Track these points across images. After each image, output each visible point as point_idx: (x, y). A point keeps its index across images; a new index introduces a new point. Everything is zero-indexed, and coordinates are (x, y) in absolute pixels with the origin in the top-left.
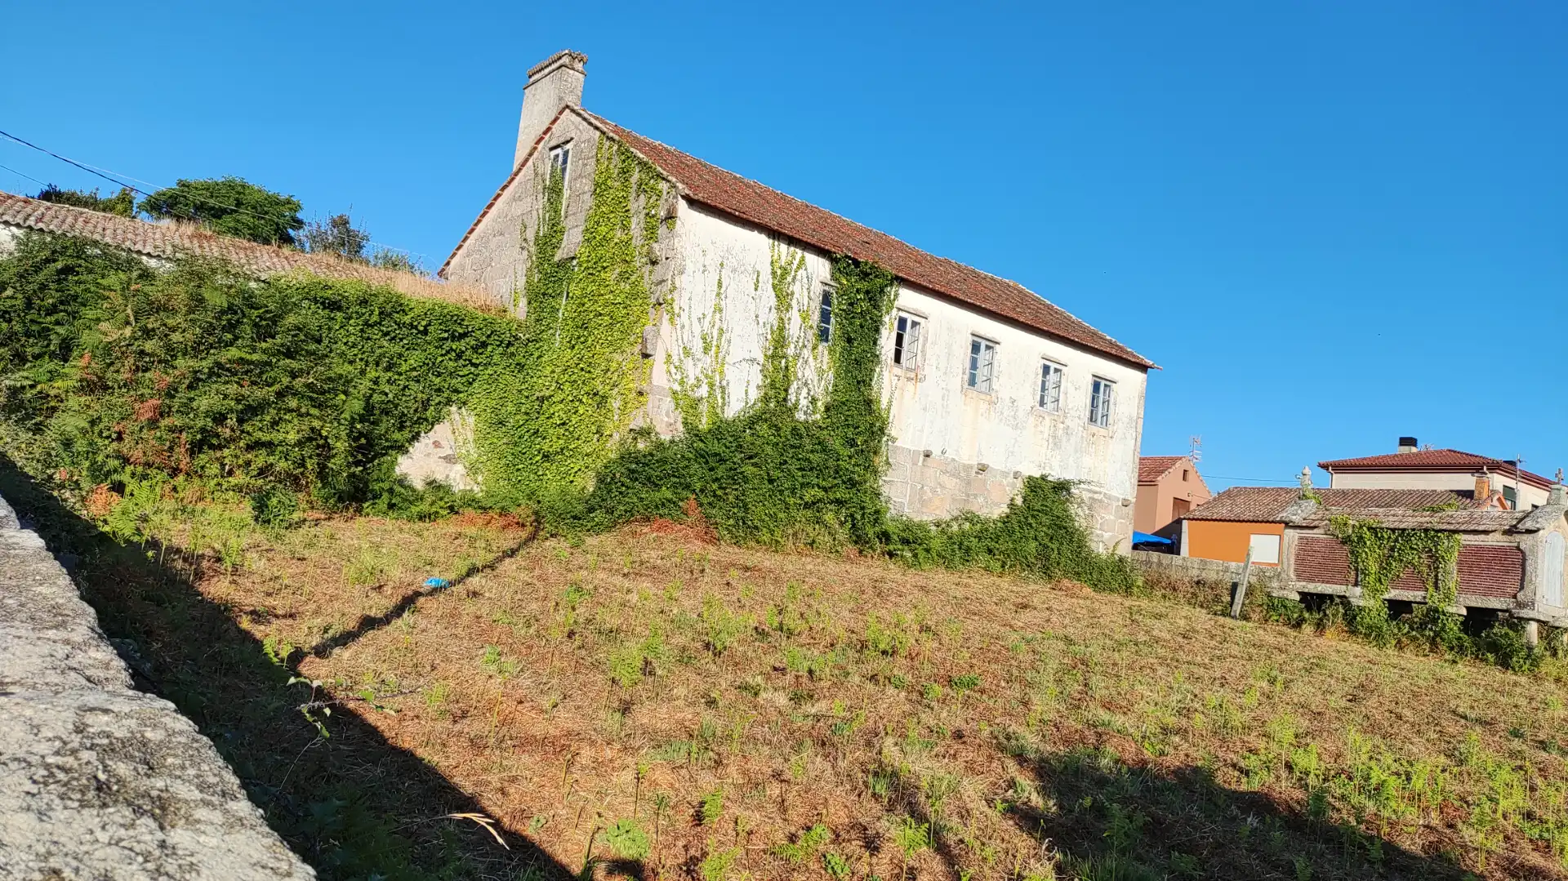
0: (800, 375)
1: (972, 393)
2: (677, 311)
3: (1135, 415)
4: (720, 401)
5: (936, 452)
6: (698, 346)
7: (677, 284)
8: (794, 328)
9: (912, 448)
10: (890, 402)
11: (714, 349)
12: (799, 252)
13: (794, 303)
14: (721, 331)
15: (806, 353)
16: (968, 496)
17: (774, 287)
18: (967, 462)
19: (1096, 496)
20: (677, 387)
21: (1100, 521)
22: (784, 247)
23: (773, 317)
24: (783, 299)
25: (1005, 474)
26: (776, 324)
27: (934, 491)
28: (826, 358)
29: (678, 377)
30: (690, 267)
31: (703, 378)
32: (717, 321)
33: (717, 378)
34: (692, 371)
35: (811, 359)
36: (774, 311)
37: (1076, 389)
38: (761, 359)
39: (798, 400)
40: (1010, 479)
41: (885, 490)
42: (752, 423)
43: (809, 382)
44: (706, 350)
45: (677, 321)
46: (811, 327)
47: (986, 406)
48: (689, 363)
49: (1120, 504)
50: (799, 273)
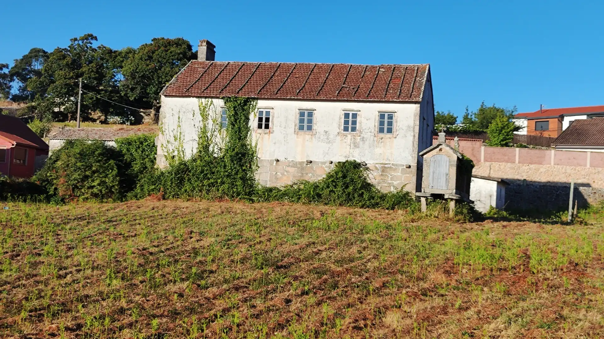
0: (214, 141)
1: (301, 132)
2: (164, 130)
3: (412, 124)
4: (182, 156)
5: (281, 159)
6: (172, 139)
7: (163, 121)
8: (210, 125)
9: (270, 159)
10: (257, 144)
11: (178, 139)
12: (210, 100)
13: (209, 117)
14: (181, 133)
15: (216, 133)
16: (303, 174)
17: (201, 113)
18: (300, 161)
19: (386, 166)
20: (166, 154)
21: (390, 177)
22: (203, 100)
23: (201, 124)
24: (205, 117)
25: (324, 163)
26: (202, 126)
27: (283, 174)
28: (225, 133)
29: (166, 151)
30: (167, 115)
31: (175, 149)
32: (179, 130)
33: (180, 148)
34: (171, 148)
35: (218, 135)
36: (201, 122)
37: (367, 120)
38: (198, 139)
39: (213, 150)
40: (328, 164)
41: (257, 177)
42: (194, 160)
43: (218, 143)
44: (176, 140)
45: (164, 133)
46: (217, 124)
47: (310, 136)
48: (169, 145)
49: (405, 167)
50: (211, 107)
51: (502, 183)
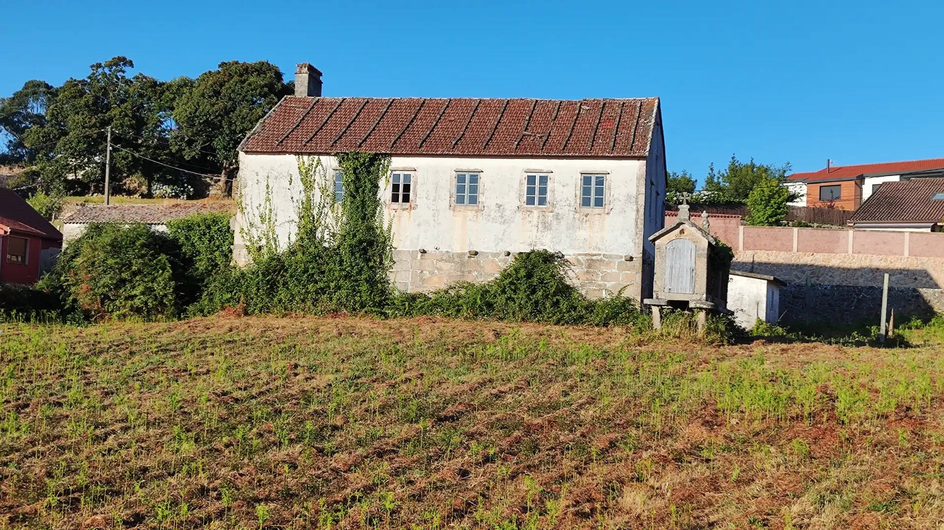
0: (323, 223)
1: (460, 207)
2: (244, 206)
3: (634, 192)
4: (274, 246)
5: (429, 249)
6: (257, 221)
7: (243, 193)
8: (317, 198)
9: (411, 250)
10: (390, 226)
11: (267, 220)
12: (316, 157)
13: (316, 185)
14: (270, 210)
15: (325, 210)
16: (463, 272)
17: (302, 179)
18: (460, 252)
19: (594, 258)
20: (248, 244)
21: (601, 275)
22: (305, 157)
23: (303, 196)
24: (308, 185)
25: (496, 255)
26: (304, 199)
27: (432, 273)
28: (340, 210)
29: (248, 238)
30: (250, 183)
31: (262, 236)
32: (268, 206)
33: (271, 234)
34: (255, 233)
35: (330, 213)
36: (303, 192)
37: (563, 186)
38: (298, 220)
39: (323, 237)
40: (503, 257)
41: (391, 277)
42: (293, 253)
43: (330, 225)
44: (262, 222)
45: (245, 211)
46: (328, 196)
47: (474, 213)
48: (254, 230)
49: (623, 260)
50: (317, 169)
51: (776, 282)
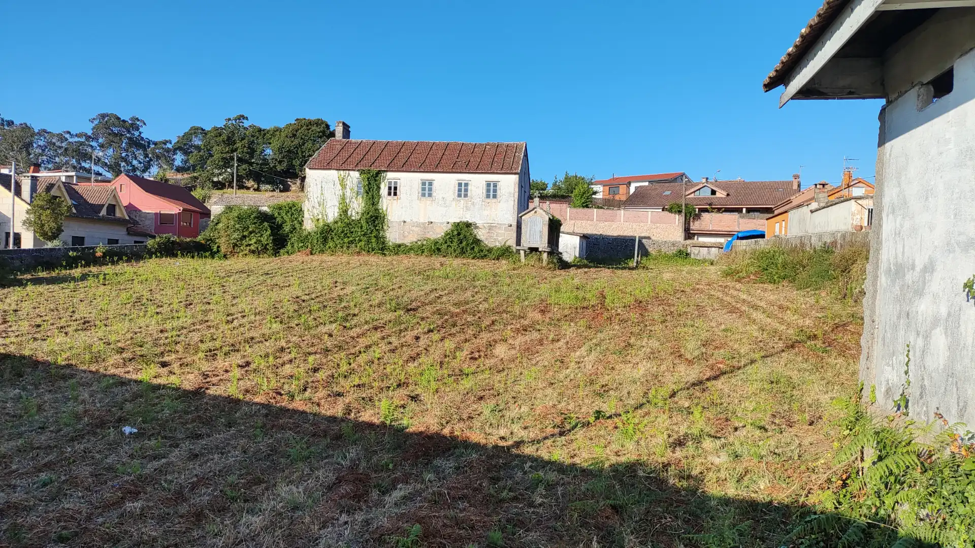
0: (352, 206)
1: (423, 199)
2: (309, 197)
3: (512, 191)
4: (326, 218)
5: (408, 220)
6: (317, 205)
8: (348, 193)
9: (398, 221)
10: (387, 208)
11: (322, 205)
12: (347, 172)
13: (347, 187)
14: (323, 200)
15: (353, 200)
16: (425, 232)
17: (340, 183)
18: (423, 222)
19: (492, 225)
20: (312, 217)
21: (496, 234)
22: (342, 172)
23: (341, 192)
24: (344, 186)
25: (443, 223)
26: (342, 194)
27: (409, 233)
28: (361, 199)
29: (312, 214)
30: (312, 185)
31: (319, 213)
32: (322, 197)
33: (324, 212)
34: (316, 212)
35: (355, 202)
36: (341, 190)
37: (477, 188)
38: (338, 205)
39: (352, 214)
40: (445, 224)
41: (388, 235)
42: (336, 222)
43: (355, 208)
44: (319, 206)
45: (310, 200)
46: (354, 192)
47: (430, 202)
48: (315, 210)
49: (507, 226)
50: (348, 178)
51: (584, 237)
